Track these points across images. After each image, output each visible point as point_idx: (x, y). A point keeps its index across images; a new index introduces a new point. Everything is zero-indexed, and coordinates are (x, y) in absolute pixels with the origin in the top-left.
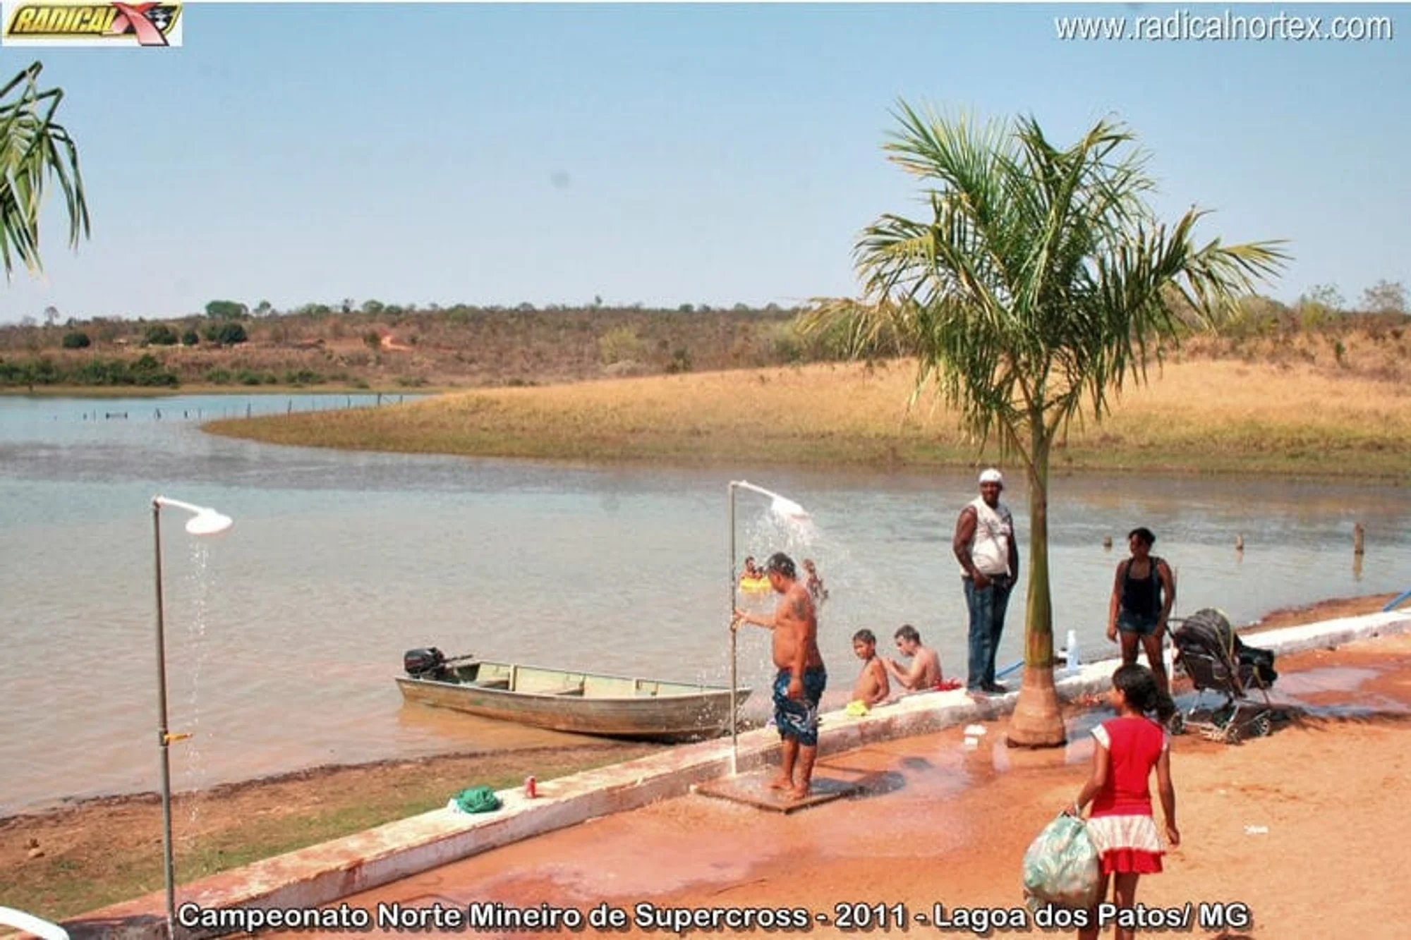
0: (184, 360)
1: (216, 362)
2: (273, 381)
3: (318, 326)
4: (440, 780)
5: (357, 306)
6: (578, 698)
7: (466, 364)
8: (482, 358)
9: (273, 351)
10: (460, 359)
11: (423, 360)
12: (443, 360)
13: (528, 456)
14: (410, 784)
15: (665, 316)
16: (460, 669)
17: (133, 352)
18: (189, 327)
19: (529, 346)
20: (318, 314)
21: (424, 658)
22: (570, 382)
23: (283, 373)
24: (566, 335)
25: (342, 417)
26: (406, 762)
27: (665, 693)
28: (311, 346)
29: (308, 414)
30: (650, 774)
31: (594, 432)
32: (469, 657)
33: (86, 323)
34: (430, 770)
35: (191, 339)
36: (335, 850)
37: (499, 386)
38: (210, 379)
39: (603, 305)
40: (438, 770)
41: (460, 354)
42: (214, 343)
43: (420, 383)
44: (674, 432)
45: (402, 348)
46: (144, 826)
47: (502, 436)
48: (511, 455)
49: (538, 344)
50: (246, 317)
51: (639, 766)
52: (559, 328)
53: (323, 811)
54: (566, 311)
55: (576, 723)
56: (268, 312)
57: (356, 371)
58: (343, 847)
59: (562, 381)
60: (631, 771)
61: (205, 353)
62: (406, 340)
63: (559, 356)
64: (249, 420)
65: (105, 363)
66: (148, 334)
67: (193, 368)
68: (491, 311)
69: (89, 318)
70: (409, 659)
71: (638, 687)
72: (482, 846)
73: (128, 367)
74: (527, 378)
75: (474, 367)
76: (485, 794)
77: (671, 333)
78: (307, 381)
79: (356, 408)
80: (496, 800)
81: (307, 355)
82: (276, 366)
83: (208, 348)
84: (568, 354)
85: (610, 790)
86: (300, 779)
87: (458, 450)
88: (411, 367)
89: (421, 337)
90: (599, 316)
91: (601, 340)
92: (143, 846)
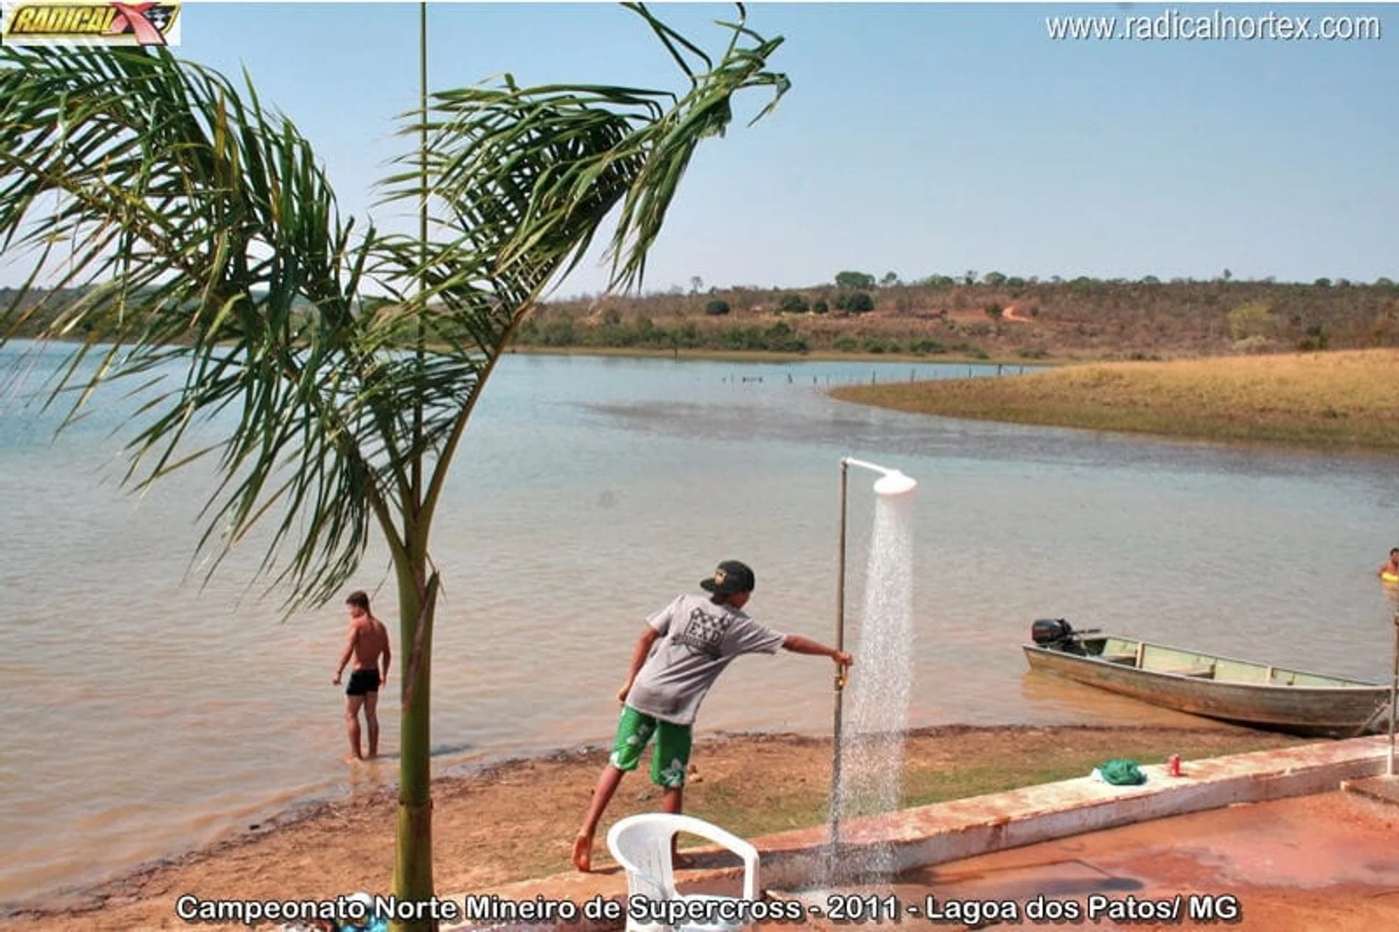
0: (813, 328)
1: (843, 330)
2: (896, 350)
3: (941, 298)
4: (1069, 749)
5: (979, 278)
6: (1209, 681)
7: (1086, 338)
8: (1103, 331)
9: (898, 320)
10: (1081, 331)
11: (1044, 331)
12: (1062, 332)
13: (1151, 432)
14: (1040, 751)
15: (1300, 291)
16: (1087, 642)
17: (767, 319)
18: (819, 296)
19: (1152, 320)
20: (941, 285)
21: (1052, 628)
22: (1194, 358)
23: (906, 342)
24: (1191, 309)
25: (964, 387)
26: (1033, 728)
27: (1305, 683)
28: (931, 317)
29: (933, 382)
30: (1299, 765)
31: (1222, 411)
32: (1096, 631)
33: (726, 292)
34: (1057, 739)
35: (821, 308)
36: (982, 806)
37: (1118, 359)
38: (837, 346)
39: (1232, 279)
40: (1066, 740)
41: (1081, 326)
42: (842, 312)
43: (1040, 354)
44: (1307, 412)
45: (1023, 319)
46: (788, 765)
47: (1124, 411)
48: (1134, 430)
49: (1162, 318)
50: (873, 287)
51: (1288, 756)
52: (1184, 302)
53: (955, 768)
54: (1193, 284)
55: (1207, 706)
56: (894, 282)
57: (977, 342)
58: (990, 804)
59: (1186, 356)
60: (1277, 760)
61: (834, 321)
62: (1028, 312)
63: (1184, 330)
64: (874, 387)
65: (742, 329)
66: (782, 302)
67: (822, 336)
68: (1114, 284)
69: (729, 287)
70: (1037, 628)
71: (1272, 675)
72: (1124, 818)
73: (762, 333)
74: (1149, 353)
75: (1094, 340)
76: (1129, 768)
77: (1305, 309)
78: (928, 351)
79: (976, 379)
80: (1140, 774)
81: (930, 324)
82: (899, 335)
83: (837, 317)
84: (1193, 329)
85: (1256, 777)
86: (931, 736)
87: (1079, 423)
88: (1033, 340)
89: (1042, 309)
90: (1228, 290)
91: (1230, 315)
92: (789, 783)
